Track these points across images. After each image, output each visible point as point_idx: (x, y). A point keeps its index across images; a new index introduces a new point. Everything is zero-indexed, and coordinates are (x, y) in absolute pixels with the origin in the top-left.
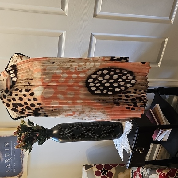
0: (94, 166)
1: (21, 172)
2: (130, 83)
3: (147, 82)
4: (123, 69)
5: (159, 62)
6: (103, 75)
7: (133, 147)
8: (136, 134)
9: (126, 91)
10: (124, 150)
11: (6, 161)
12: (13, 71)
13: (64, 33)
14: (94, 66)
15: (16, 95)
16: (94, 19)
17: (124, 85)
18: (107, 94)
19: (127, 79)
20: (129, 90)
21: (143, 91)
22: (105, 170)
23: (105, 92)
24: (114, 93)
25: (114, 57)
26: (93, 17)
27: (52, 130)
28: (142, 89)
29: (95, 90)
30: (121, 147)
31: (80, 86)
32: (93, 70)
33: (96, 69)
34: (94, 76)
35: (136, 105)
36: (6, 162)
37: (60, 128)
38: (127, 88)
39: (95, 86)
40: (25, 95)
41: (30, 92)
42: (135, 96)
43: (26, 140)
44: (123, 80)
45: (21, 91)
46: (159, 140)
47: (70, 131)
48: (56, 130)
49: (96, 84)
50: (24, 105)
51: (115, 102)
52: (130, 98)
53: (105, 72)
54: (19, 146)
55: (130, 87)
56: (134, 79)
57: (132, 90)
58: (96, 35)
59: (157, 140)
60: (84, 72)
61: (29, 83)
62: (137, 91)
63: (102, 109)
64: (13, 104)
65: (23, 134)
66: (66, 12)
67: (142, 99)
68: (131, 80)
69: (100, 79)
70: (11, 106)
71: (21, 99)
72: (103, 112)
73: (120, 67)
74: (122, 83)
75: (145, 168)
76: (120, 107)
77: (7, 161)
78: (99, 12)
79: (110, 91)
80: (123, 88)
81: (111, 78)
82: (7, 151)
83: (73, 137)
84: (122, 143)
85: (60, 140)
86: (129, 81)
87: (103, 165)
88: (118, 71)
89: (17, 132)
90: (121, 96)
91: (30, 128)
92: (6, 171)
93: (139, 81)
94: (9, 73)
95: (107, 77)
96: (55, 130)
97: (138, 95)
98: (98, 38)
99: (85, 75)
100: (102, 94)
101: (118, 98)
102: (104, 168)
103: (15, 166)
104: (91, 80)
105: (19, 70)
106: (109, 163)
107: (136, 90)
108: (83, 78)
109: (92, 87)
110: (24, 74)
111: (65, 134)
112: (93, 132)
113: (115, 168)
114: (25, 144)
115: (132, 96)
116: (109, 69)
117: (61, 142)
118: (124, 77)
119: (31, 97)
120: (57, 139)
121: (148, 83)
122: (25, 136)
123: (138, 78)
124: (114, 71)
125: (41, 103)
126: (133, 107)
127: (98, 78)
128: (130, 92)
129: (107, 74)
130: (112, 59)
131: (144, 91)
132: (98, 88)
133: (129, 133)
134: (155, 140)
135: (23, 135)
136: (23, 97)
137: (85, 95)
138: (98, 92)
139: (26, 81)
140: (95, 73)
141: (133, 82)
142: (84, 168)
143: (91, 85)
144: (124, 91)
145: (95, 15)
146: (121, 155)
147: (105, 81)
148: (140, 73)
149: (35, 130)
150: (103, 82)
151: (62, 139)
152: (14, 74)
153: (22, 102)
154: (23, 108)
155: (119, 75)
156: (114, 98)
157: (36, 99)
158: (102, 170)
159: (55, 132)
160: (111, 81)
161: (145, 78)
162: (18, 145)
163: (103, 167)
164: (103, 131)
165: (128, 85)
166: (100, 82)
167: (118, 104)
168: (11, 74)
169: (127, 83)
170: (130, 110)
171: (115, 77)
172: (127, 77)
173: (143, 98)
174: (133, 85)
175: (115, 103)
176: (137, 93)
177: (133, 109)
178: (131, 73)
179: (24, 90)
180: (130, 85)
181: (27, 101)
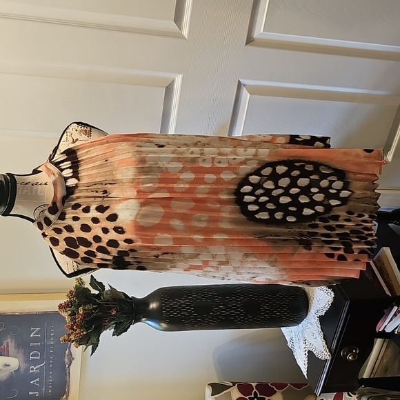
0: (234, 385)
1: (64, 397)
2: (336, 197)
3: (376, 197)
4: (322, 165)
5: (389, 150)
6: (275, 177)
7: (334, 346)
8: (343, 317)
9: (327, 216)
10: (309, 352)
11: (32, 369)
12: (68, 164)
13: (178, 80)
14: (255, 155)
15: (76, 219)
16: (248, 47)
17: (323, 201)
18: (283, 222)
19: (330, 187)
20: (336, 212)
21: (366, 217)
22: (259, 396)
23: (279, 215)
24: (301, 218)
25: (298, 136)
26: (246, 44)
27: (145, 302)
28: (365, 211)
29: (257, 212)
30: (303, 346)
31: (221, 202)
32: (253, 166)
33: (260, 162)
34: (254, 179)
35: (349, 250)
36: (31, 371)
37: (166, 298)
38: (329, 208)
39: (255, 203)
40: (95, 220)
41: (107, 213)
42: (348, 228)
43: (87, 322)
44: (322, 190)
45: (87, 210)
46: (388, 330)
47: (187, 305)
48: (156, 301)
49: (258, 197)
50: (93, 242)
51: (302, 240)
52: (337, 232)
53: (281, 169)
54: (72, 337)
55: (337, 206)
56: (345, 188)
57: (343, 214)
58: (250, 86)
59: (384, 331)
60: (231, 169)
61: (105, 192)
62: (353, 217)
63: (271, 255)
64: (67, 240)
65: (81, 308)
66: (185, 32)
67: (364, 235)
68: (339, 191)
69: (269, 185)
70: (63, 245)
71: (85, 228)
72: (273, 263)
73: (315, 160)
74: (319, 197)
75: (355, 394)
76: (311, 252)
77: (34, 369)
78: (259, 31)
79: (292, 214)
80: (320, 209)
81: (294, 184)
82: (34, 348)
83: (195, 318)
84: (306, 335)
85: (164, 325)
86: (335, 191)
87: (254, 384)
88: (309, 168)
89: (68, 305)
90: (316, 226)
91: (97, 296)
92: (30, 393)
93: (358, 193)
94: (59, 168)
95: (284, 182)
96: (153, 302)
97: (357, 225)
98: (254, 91)
99: (234, 176)
100: (271, 221)
101: (309, 232)
102: (255, 392)
103: (51, 382)
104: (247, 189)
105: (82, 160)
106: (269, 380)
107: (350, 213)
108: (230, 182)
109: (251, 203)
110: (95, 171)
111: (175, 311)
112: (239, 308)
113: (282, 393)
114: (85, 333)
115: (342, 227)
116: (290, 163)
117: (165, 330)
118: (324, 183)
119: (110, 225)
120: (156, 323)
121: (378, 199)
122: (86, 314)
123: (355, 185)
124: (301, 168)
125: (132, 238)
126: (341, 252)
127: (264, 183)
128: (336, 218)
129: (284, 175)
130: (293, 140)
131: (370, 217)
132: (262, 207)
133: (323, 314)
134: (380, 330)
135: (81, 312)
136: (91, 224)
137: (234, 221)
138: (264, 216)
139: (99, 186)
140: (257, 172)
141: (344, 194)
142: (208, 391)
143: (248, 198)
144: (323, 216)
145: (250, 40)
146: (302, 362)
147: (280, 191)
148: (360, 174)
149: (108, 301)
150: (275, 193)
151: (168, 323)
152: (71, 170)
153: (88, 236)
154: (89, 249)
155: (311, 177)
156: (300, 230)
157: (121, 228)
158: (253, 396)
159: (153, 306)
160: (294, 191)
161: (372, 186)
162: (69, 335)
163: (255, 390)
164: (262, 307)
165: (334, 202)
166: (268, 192)
167: (308, 245)
168: (64, 169)
169: (329, 196)
170: (335, 259)
171: (303, 182)
172: (331, 182)
173: (366, 232)
174: (344, 201)
175: (301, 242)
176: (354, 222)
177: (341, 258)
178: (340, 174)
179: (93, 207)
180: (338, 203)
181: (101, 234)
